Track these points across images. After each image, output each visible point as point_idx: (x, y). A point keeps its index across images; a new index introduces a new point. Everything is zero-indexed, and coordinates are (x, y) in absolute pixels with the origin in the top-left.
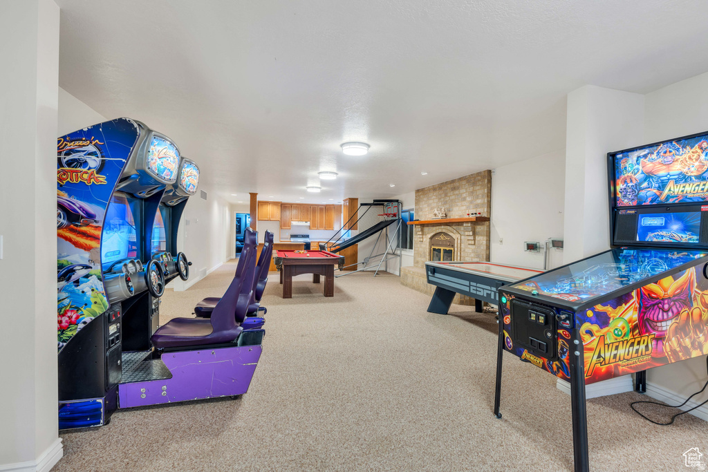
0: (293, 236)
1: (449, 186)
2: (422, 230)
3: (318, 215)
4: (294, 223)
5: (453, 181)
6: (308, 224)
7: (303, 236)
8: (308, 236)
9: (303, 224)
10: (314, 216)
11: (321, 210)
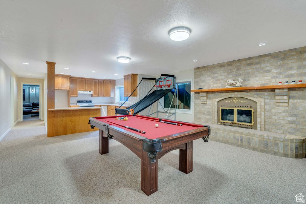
0: (79, 102)
1: (244, 62)
2: (207, 96)
3: (98, 87)
4: (81, 92)
5: (249, 59)
6: (91, 93)
7: (87, 102)
8: (90, 102)
9: (88, 92)
10: (96, 87)
11: (101, 83)
